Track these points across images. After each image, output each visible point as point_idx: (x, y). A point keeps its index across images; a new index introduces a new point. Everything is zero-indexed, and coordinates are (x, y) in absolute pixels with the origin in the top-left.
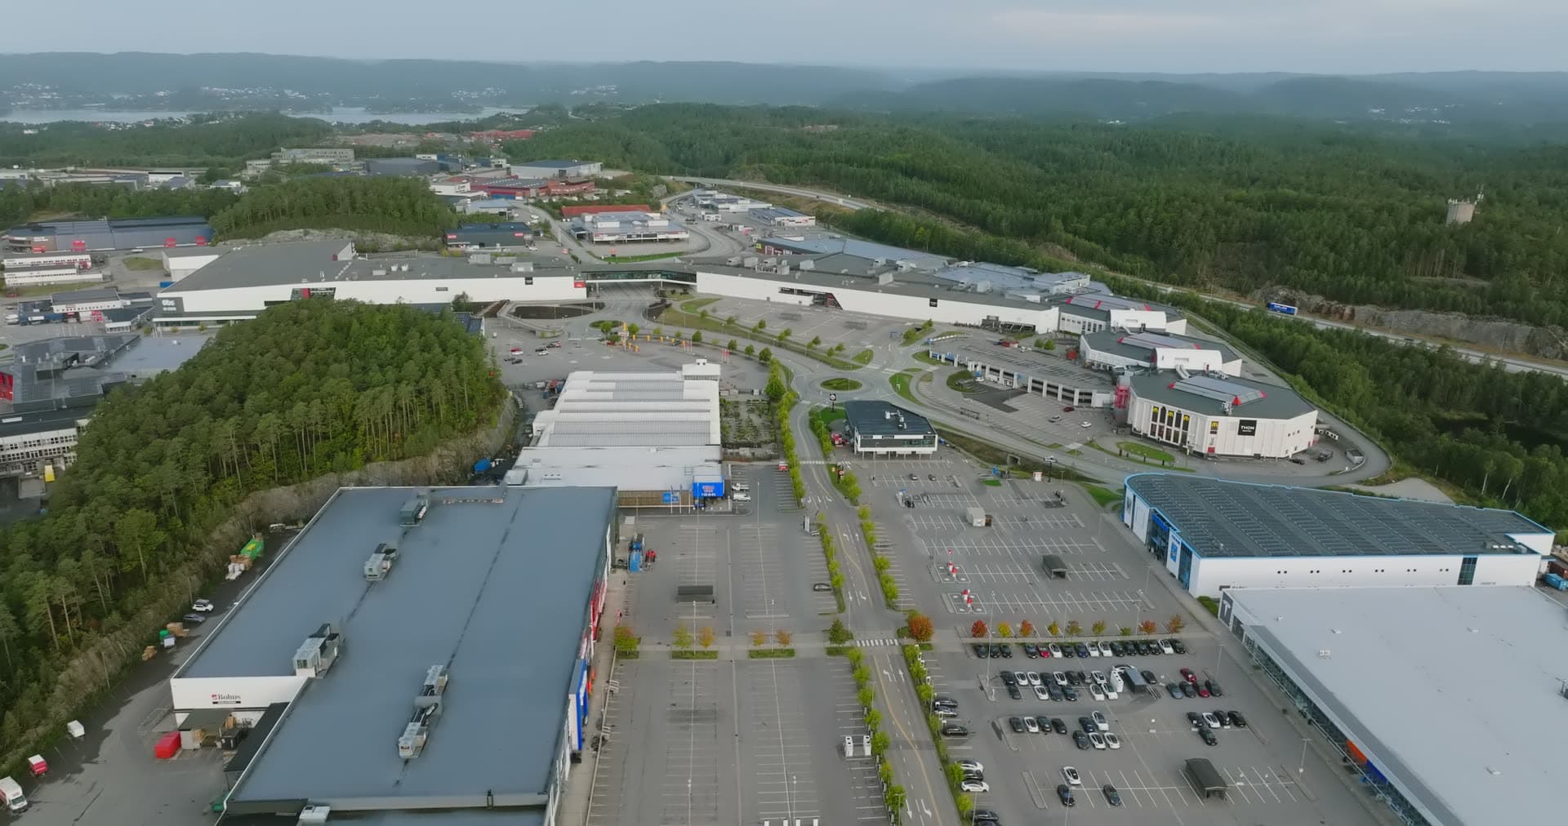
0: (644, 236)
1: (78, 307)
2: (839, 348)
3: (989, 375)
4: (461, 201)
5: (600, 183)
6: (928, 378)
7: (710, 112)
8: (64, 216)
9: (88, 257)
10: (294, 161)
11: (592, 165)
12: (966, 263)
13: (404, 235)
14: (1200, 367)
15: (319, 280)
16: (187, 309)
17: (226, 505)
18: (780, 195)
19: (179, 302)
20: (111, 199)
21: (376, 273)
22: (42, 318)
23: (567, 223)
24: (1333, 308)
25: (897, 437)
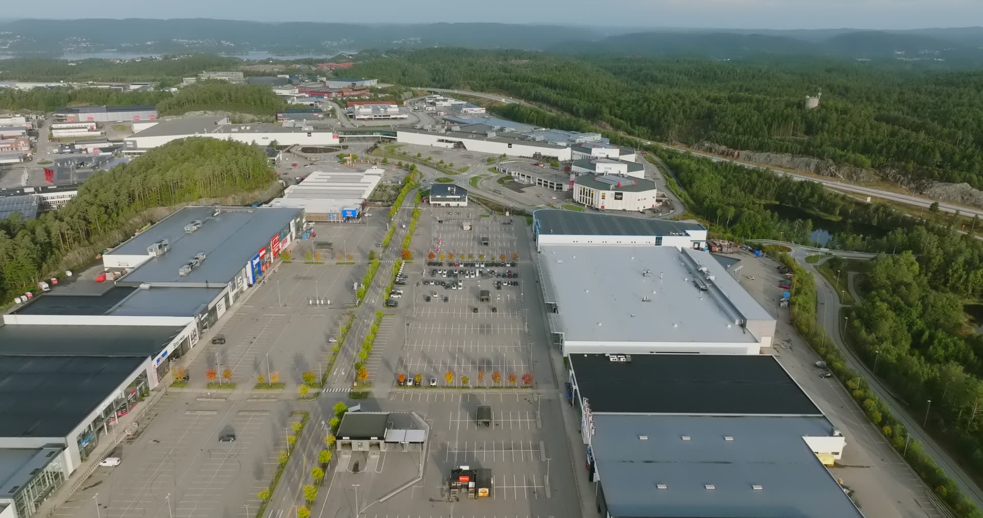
0: (384, 116)
1: (87, 146)
2: (451, 165)
3: (521, 178)
4: (292, 98)
5: (372, 90)
6: (489, 178)
7: (461, 52)
8: (84, 104)
9: (94, 124)
10: (209, 78)
11: (372, 81)
12: (544, 129)
13: (256, 114)
14: (616, 172)
15: (204, 132)
16: (139, 146)
17: (137, 212)
18: (475, 97)
19: (135, 142)
20: (108, 96)
21: (233, 130)
22: (69, 150)
23: (346, 110)
24: (730, 152)
25: (447, 197)
